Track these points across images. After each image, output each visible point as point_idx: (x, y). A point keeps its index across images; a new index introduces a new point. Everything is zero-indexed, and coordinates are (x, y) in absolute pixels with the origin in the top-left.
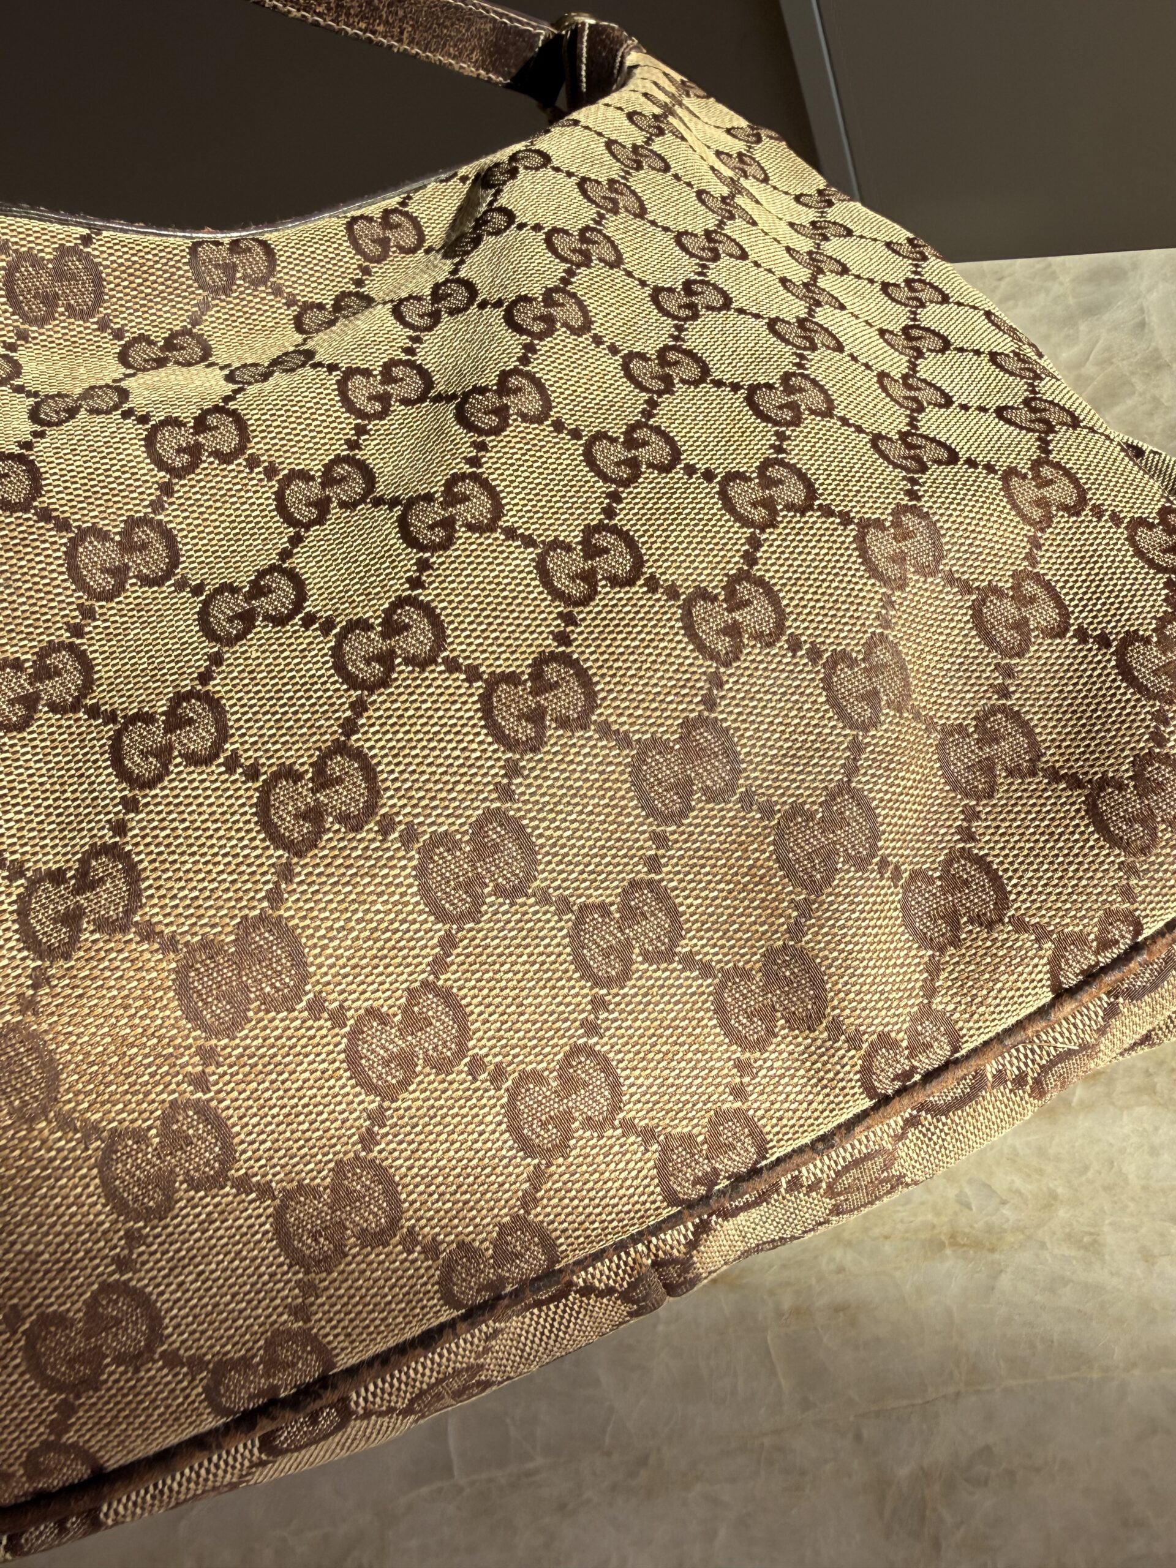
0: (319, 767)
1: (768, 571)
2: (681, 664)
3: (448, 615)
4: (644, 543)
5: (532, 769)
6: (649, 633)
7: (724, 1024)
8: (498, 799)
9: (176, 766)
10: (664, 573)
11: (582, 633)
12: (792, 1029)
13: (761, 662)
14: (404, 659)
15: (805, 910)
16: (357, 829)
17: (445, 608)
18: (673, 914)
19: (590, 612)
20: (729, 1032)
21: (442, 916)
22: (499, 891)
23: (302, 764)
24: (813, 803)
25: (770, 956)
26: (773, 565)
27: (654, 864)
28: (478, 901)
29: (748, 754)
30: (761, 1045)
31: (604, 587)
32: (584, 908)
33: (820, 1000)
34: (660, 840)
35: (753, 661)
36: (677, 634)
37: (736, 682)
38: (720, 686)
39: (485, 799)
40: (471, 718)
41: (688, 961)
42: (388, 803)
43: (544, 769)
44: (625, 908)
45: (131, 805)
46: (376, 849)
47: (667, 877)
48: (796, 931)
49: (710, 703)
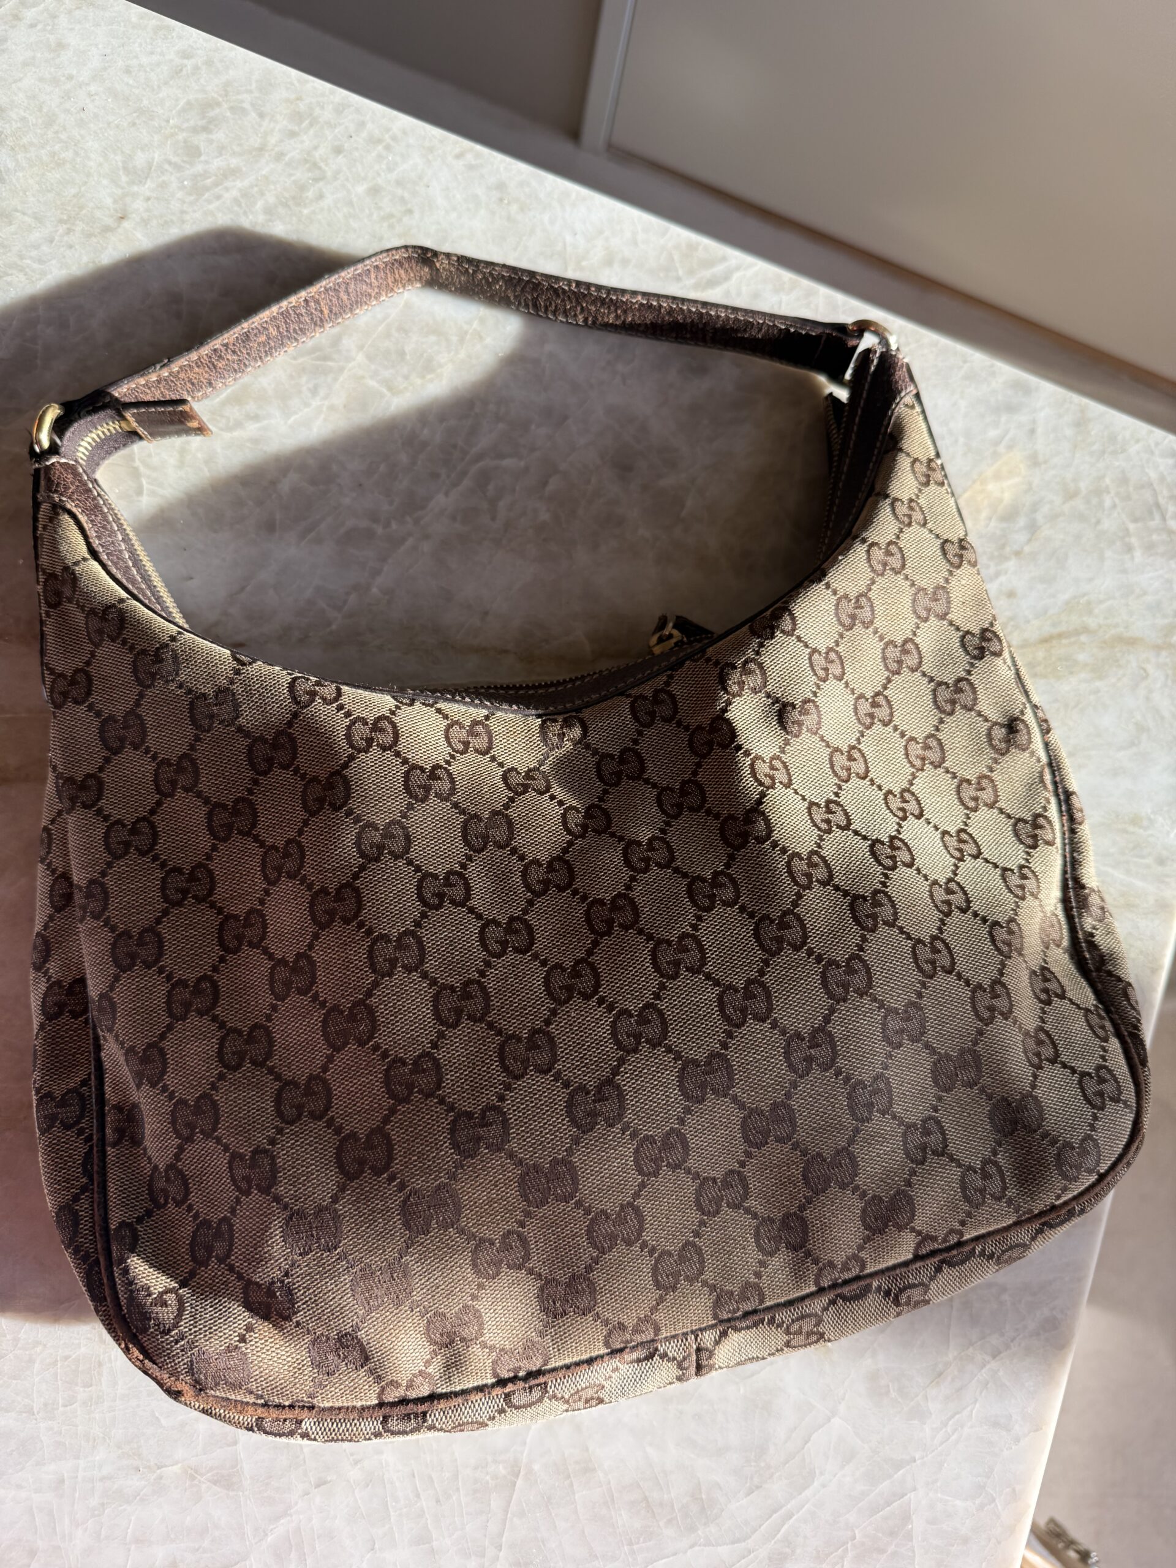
0: (599, 1089)
1: (835, 1028)
2: (779, 1073)
3: (671, 1020)
4: (776, 997)
5: (697, 1112)
6: (767, 1052)
7: (757, 1242)
8: (678, 1123)
9: (531, 1071)
10: (782, 1019)
11: (734, 1044)
12: (787, 1249)
13: (819, 1079)
14: (647, 1040)
15: (809, 1201)
16: (612, 1126)
17: (669, 1015)
18: (746, 1188)
19: (740, 1033)
20: (758, 1245)
21: (641, 1172)
22: (669, 1165)
23: (591, 1086)
24: (828, 1153)
25: (787, 1216)
26: (838, 1025)
27: (742, 1164)
28: (659, 1168)
29: (802, 1124)
30: (771, 1254)
31: (750, 1019)
32: (706, 1179)
33: (805, 1240)
34: (748, 1155)
35: (815, 1078)
36: (780, 1056)
37: (804, 1087)
38: (795, 1088)
39: (672, 1123)
40: (673, 1080)
41: (748, 1211)
42: (629, 1116)
43: (702, 1113)
44: (724, 1181)
45: (508, 1087)
46: (619, 1138)
47: (747, 1171)
48: (802, 1208)
49: (788, 1096)
